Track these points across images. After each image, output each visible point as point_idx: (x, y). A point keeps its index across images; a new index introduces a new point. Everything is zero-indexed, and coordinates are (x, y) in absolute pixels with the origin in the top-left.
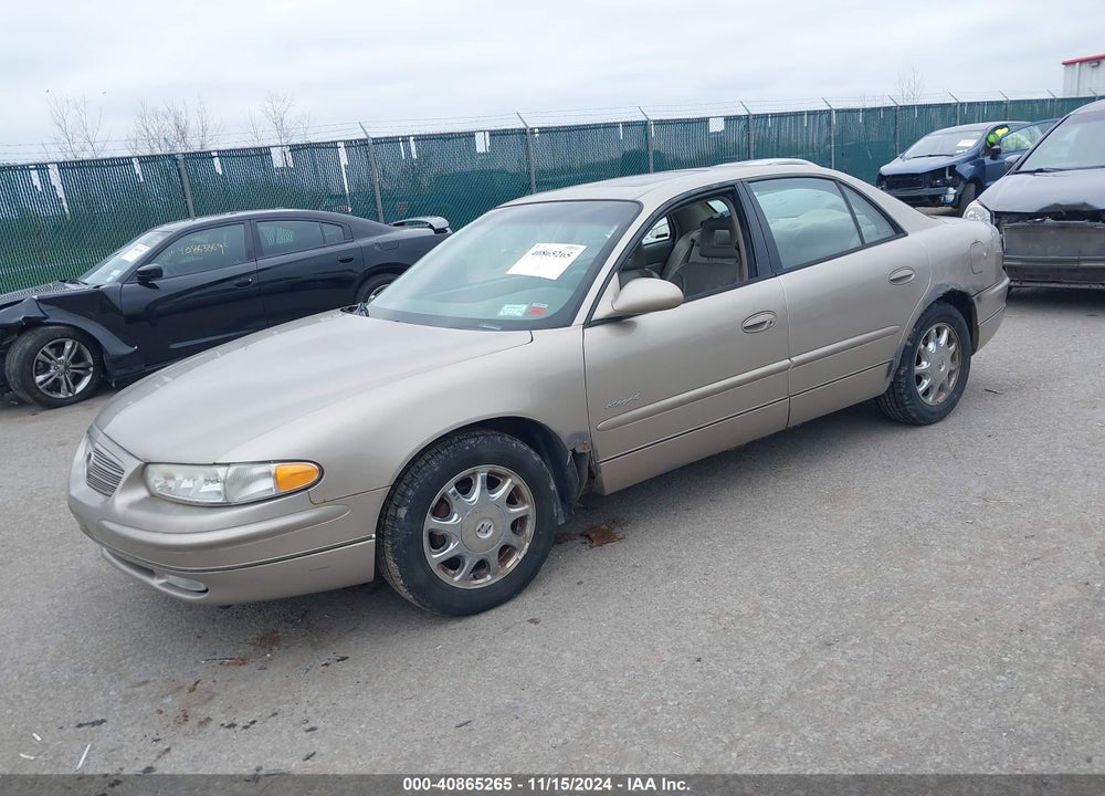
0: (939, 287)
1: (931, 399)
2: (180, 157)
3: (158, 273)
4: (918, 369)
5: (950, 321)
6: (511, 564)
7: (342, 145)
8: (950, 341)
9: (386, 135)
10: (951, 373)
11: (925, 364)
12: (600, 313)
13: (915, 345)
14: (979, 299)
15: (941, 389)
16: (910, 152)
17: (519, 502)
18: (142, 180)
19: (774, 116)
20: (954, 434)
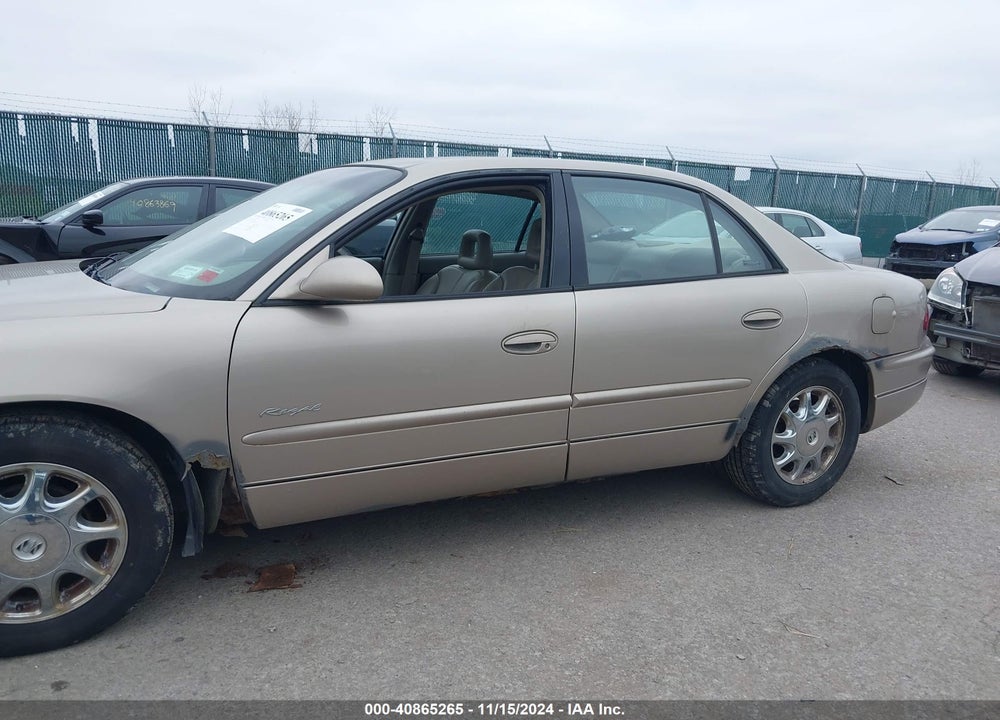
0: (815, 341)
1: (793, 477)
2: (212, 131)
3: (98, 219)
4: (777, 438)
5: (832, 384)
6: (79, 600)
7: (368, 141)
8: (830, 409)
9: (412, 138)
10: (826, 450)
11: (789, 434)
12: (281, 293)
13: (776, 407)
14: (878, 366)
15: (809, 466)
16: (931, 224)
17: (109, 518)
18: (173, 145)
19: (802, 174)
20: (809, 526)
